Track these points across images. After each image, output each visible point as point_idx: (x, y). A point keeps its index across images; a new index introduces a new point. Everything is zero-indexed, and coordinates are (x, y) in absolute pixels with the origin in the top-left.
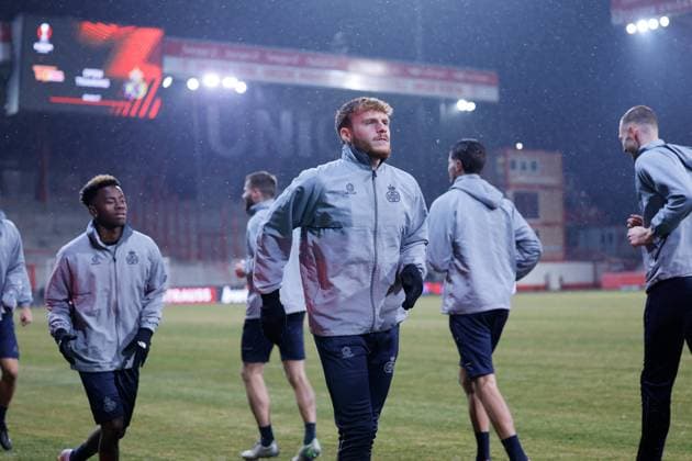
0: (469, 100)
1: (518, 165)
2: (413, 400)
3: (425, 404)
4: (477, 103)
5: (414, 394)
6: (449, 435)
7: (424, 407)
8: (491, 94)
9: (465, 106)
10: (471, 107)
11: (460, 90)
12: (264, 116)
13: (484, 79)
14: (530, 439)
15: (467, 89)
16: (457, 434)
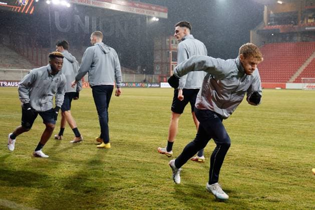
0: (157, 17)
1: (174, 42)
2: (138, 124)
3: (142, 126)
4: (160, 18)
5: (138, 122)
6: (152, 137)
7: (142, 127)
8: (165, 15)
9: (155, 19)
10: (157, 20)
11: (154, 13)
12: (78, 17)
13: (163, 10)
14: (182, 138)
15: (156, 13)
16: (155, 137)
